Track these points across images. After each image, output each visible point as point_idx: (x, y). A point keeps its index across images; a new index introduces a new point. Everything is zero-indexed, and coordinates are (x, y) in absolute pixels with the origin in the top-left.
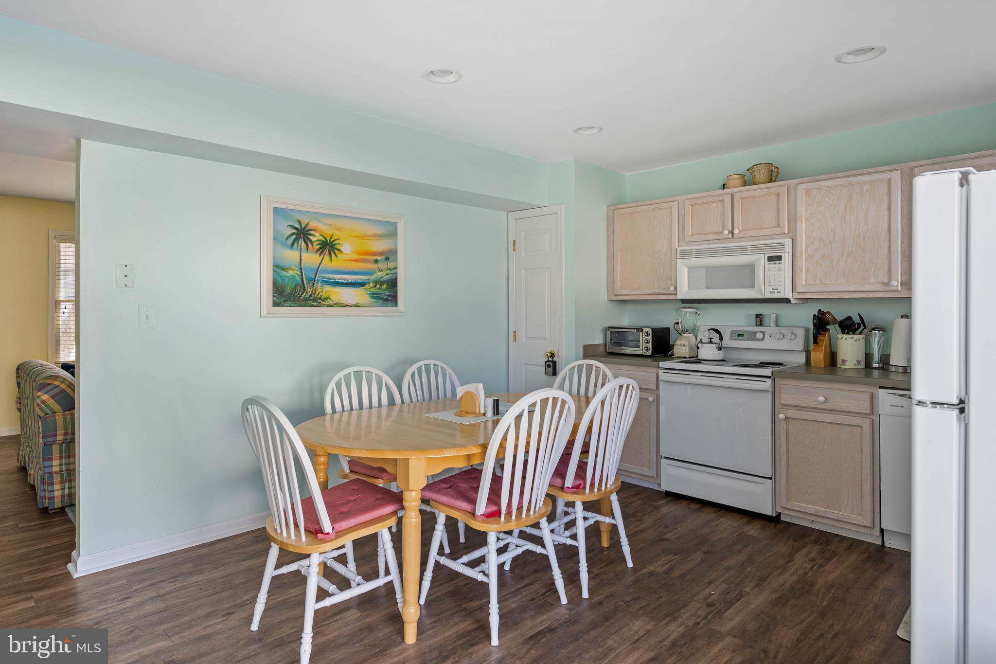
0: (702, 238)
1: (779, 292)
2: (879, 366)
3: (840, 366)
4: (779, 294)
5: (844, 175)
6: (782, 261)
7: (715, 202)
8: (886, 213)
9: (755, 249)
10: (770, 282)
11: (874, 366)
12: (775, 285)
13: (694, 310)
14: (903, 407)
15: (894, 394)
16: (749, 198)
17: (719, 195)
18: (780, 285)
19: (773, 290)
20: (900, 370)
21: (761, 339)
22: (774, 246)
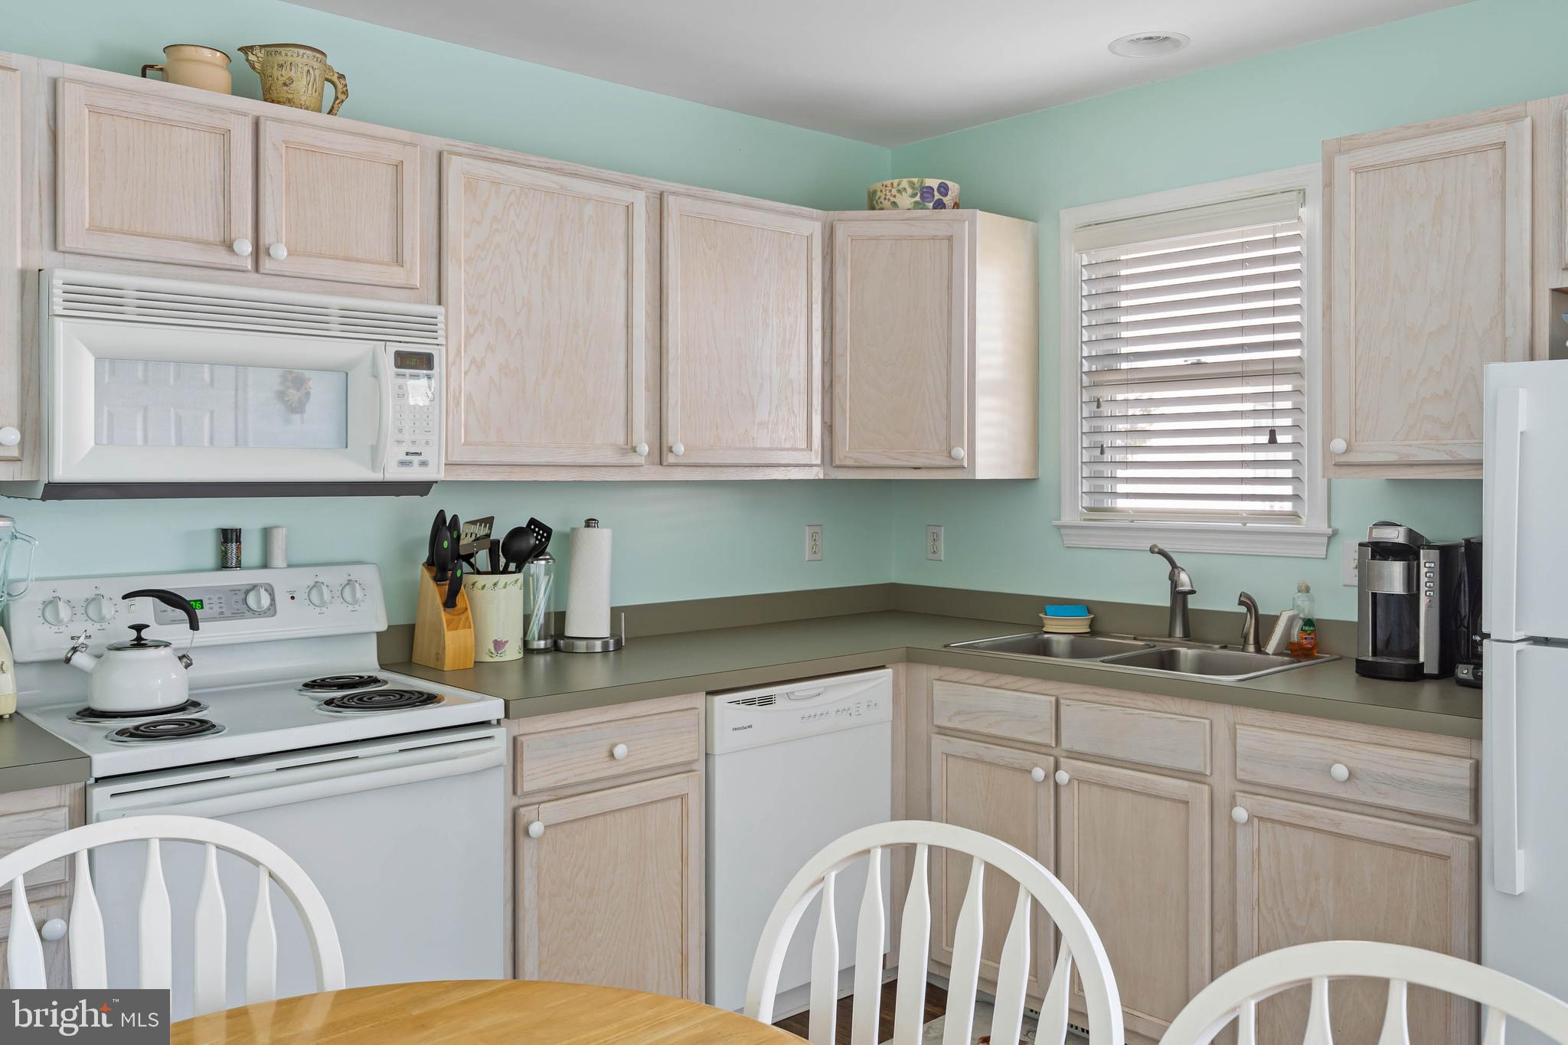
0: (141, 248)
1: (423, 464)
2: (546, 644)
3: (487, 664)
4: (423, 469)
5: (543, 165)
6: (435, 372)
7: (196, 126)
9: (354, 323)
10: (400, 431)
11: (535, 647)
12: (414, 442)
14: (750, 727)
15: (737, 702)
17: (212, 109)
18: (427, 443)
19: (409, 458)
20: (598, 646)
21: (271, 611)
22: (403, 323)
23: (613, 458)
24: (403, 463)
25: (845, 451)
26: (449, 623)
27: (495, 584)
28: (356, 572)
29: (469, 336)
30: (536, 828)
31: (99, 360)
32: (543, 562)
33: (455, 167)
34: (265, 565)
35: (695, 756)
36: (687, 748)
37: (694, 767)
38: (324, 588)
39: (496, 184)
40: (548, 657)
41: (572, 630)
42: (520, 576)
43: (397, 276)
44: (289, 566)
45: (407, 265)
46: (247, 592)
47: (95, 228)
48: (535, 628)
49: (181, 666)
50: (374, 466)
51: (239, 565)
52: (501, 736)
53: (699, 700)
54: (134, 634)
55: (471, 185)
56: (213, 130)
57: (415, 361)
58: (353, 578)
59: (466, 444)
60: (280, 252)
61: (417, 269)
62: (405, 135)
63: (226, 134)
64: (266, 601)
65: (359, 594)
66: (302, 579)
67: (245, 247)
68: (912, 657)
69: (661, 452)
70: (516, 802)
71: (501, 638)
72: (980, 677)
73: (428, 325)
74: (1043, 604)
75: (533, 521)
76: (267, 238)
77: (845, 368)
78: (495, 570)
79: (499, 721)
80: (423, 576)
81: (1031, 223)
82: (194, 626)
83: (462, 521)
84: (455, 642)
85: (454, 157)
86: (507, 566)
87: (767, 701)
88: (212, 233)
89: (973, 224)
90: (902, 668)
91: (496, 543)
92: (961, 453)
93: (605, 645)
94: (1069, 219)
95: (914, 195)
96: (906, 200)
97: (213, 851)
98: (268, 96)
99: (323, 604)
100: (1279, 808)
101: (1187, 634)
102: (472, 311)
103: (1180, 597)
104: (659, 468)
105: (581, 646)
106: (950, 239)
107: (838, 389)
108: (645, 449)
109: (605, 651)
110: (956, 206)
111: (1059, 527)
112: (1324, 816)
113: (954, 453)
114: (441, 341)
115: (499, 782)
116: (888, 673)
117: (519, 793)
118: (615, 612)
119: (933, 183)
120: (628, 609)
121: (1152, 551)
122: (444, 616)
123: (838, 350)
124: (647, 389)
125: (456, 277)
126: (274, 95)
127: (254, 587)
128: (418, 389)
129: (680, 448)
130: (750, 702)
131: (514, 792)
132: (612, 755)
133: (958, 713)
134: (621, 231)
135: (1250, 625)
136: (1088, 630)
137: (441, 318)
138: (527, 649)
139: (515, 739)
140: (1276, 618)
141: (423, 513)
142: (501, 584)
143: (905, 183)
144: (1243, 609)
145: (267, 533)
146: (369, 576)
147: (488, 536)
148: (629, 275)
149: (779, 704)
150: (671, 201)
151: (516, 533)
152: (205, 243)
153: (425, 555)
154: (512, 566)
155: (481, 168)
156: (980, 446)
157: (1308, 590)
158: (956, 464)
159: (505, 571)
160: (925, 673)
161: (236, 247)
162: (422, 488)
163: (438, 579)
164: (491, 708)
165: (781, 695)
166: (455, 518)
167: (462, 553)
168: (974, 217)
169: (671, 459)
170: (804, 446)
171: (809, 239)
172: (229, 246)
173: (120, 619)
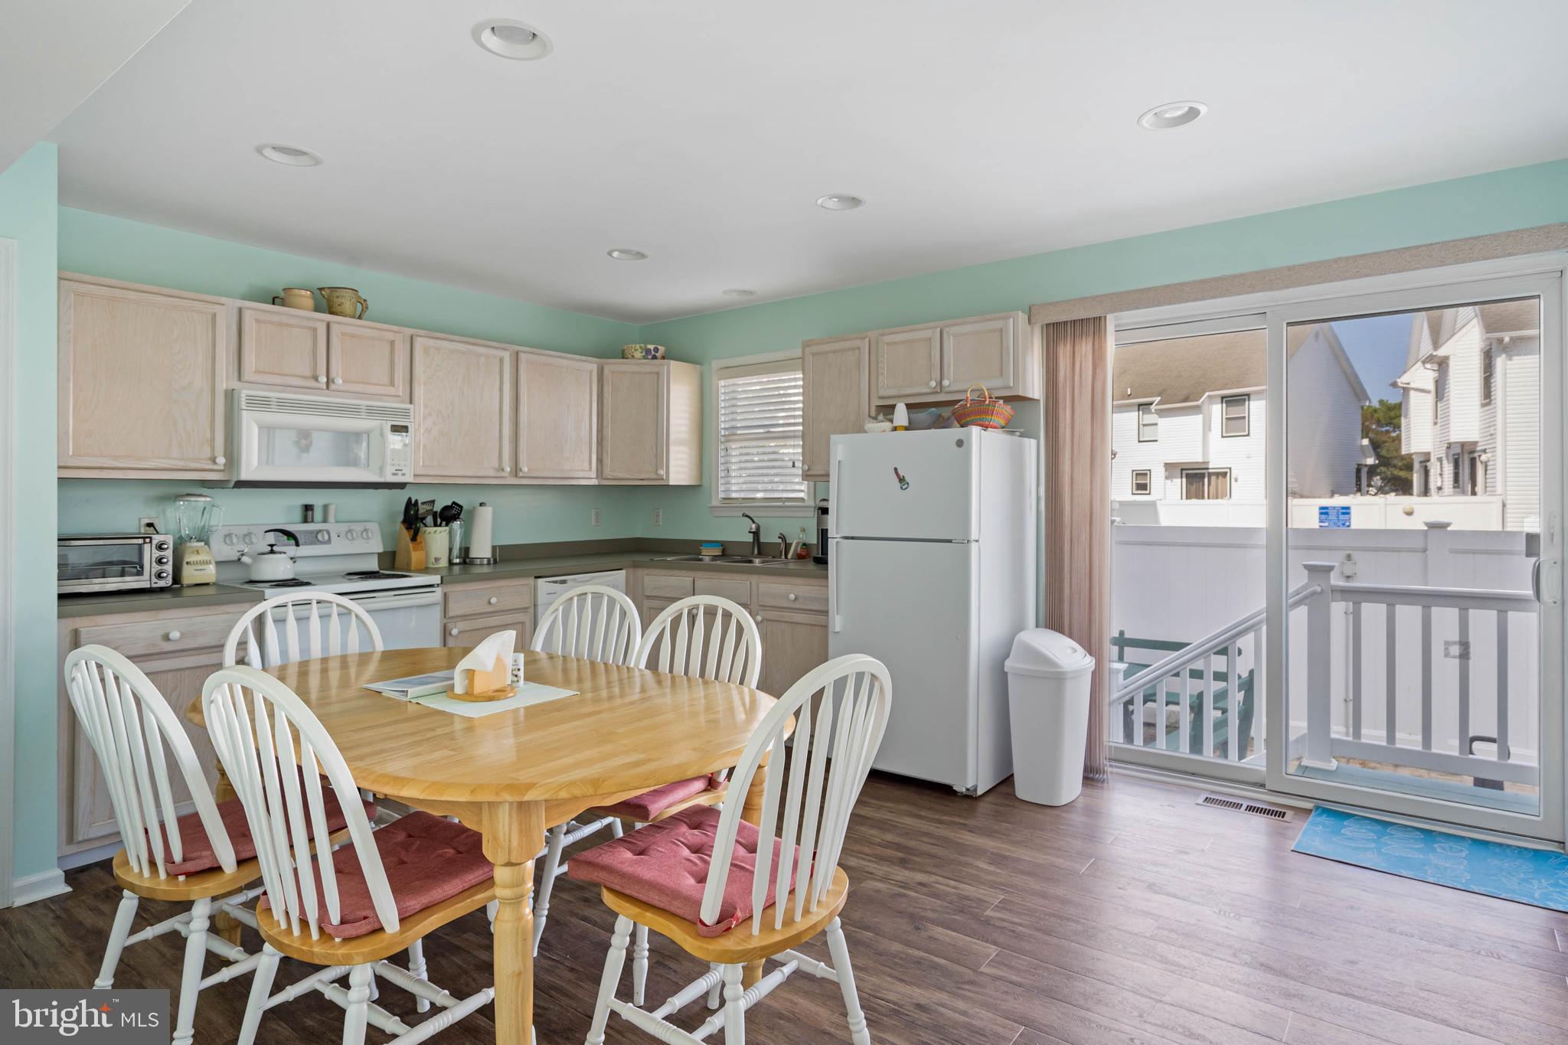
0: (278, 380)
1: (403, 474)
3: (431, 566)
4: (403, 477)
6: (409, 434)
7: (300, 327)
8: (498, 393)
9: (371, 412)
10: (393, 460)
11: (454, 562)
12: (399, 464)
13: (208, 499)
15: (549, 582)
16: (353, 336)
17: (309, 319)
18: (406, 465)
19: (397, 472)
20: (485, 561)
21: (329, 541)
22: (394, 412)
23: (492, 473)
24: (394, 474)
25: (607, 472)
26: (413, 548)
27: (435, 532)
28: (368, 525)
29: (424, 418)
30: (455, 632)
31: (260, 428)
32: (459, 522)
33: (419, 342)
34: (325, 521)
35: (529, 605)
36: (524, 601)
37: (529, 610)
38: (354, 533)
39: (438, 349)
40: (461, 566)
41: (473, 554)
42: (447, 528)
43: (391, 391)
44: (337, 522)
45: (396, 386)
46: (317, 533)
47: (257, 372)
48: (456, 552)
49: (291, 562)
50: (381, 476)
51: (312, 521)
52: (439, 592)
53: (531, 581)
54: (269, 548)
55: (426, 350)
56: (309, 328)
57: (397, 429)
58: (367, 527)
59: (423, 466)
60: (339, 381)
61: (401, 388)
62: (395, 328)
63: (315, 330)
64: (326, 537)
65: (370, 535)
66: (344, 527)
67: (323, 379)
68: (635, 566)
69: (516, 471)
70: (445, 621)
71: (438, 556)
72: (663, 572)
73: (406, 413)
74: (700, 543)
75: (454, 503)
76: (333, 374)
77: (608, 432)
78: (435, 525)
79: (438, 585)
80: (399, 527)
81: (699, 366)
82: (297, 544)
83: (420, 502)
84: (416, 556)
85: (418, 338)
86: (441, 523)
87: (564, 582)
88: (308, 373)
89: (668, 367)
90: (631, 570)
91: (436, 512)
92: (662, 472)
93: (489, 559)
94: (716, 364)
95: (642, 352)
96: (638, 355)
97: (335, 605)
98: (331, 313)
99: (353, 539)
100: (773, 615)
101: (760, 553)
102: (426, 406)
103: (756, 534)
104: (515, 478)
105: (478, 561)
106: (658, 373)
107: (604, 443)
108: (508, 469)
109: (489, 563)
110: (663, 358)
111: (711, 507)
112: (787, 616)
113: (659, 472)
114: (412, 420)
115: (438, 611)
116: (624, 571)
117: (447, 616)
118: (494, 548)
119: (652, 347)
120: (501, 547)
121: (743, 516)
122: (411, 545)
123: (605, 424)
124: (510, 442)
125: (419, 391)
126: (334, 310)
127: (320, 531)
128: (396, 441)
129: (525, 469)
130: (555, 582)
131: (445, 617)
132: (490, 603)
133: (654, 589)
134: (498, 370)
135: (783, 546)
136: (721, 554)
137: (412, 410)
138: (451, 563)
139: (445, 594)
140: (792, 544)
141: (401, 498)
142: (438, 531)
143: (638, 346)
144: (780, 541)
145: (326, 508)
146: (374, 527)
147: (432, 510)
148: (501, 390)
149: (569, 584)
150: (522, 356)
151: (446, 508)
152: (305, 378)
153: (401, 518)
154: (444, 523)
155: (431, 342)
156: (672, 469)
157: (804, 530)
158: (658, 477)
159: (440, 526)
160: (641, 572)
161: (319, 379)
162: (401, 486)
163: (408, 528)
164: (435, 579)
165: (570, 580)
166: (416, 501)
167: (420, 516)
168: (670, 363)
169: (521, 474)
170: (588, 469)
171: (591, 372)
172: (316, 378)
173: (262, 543)
